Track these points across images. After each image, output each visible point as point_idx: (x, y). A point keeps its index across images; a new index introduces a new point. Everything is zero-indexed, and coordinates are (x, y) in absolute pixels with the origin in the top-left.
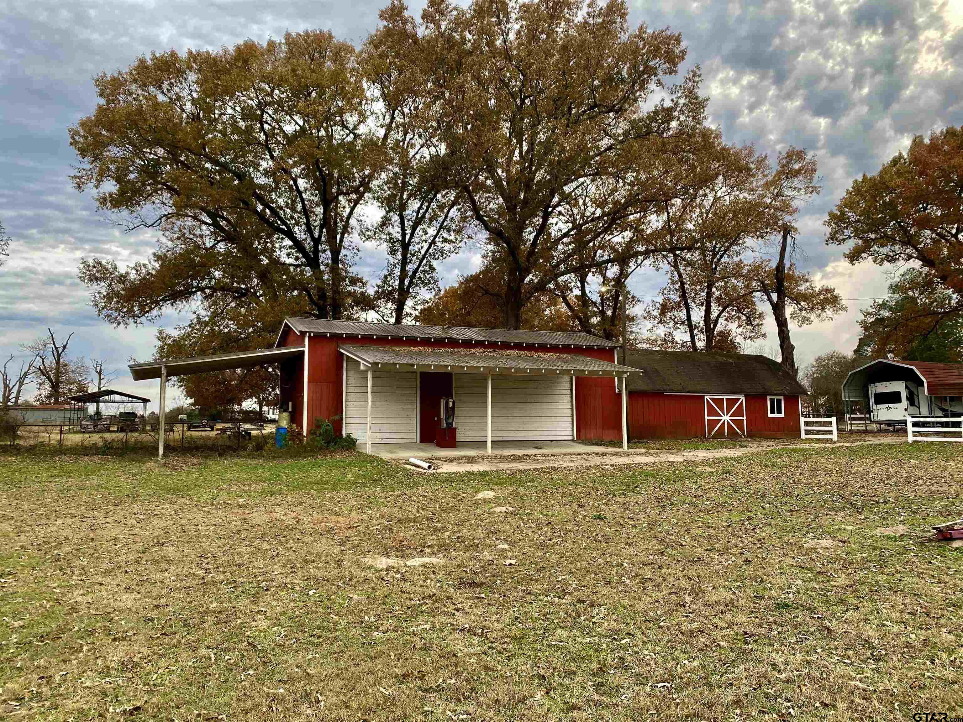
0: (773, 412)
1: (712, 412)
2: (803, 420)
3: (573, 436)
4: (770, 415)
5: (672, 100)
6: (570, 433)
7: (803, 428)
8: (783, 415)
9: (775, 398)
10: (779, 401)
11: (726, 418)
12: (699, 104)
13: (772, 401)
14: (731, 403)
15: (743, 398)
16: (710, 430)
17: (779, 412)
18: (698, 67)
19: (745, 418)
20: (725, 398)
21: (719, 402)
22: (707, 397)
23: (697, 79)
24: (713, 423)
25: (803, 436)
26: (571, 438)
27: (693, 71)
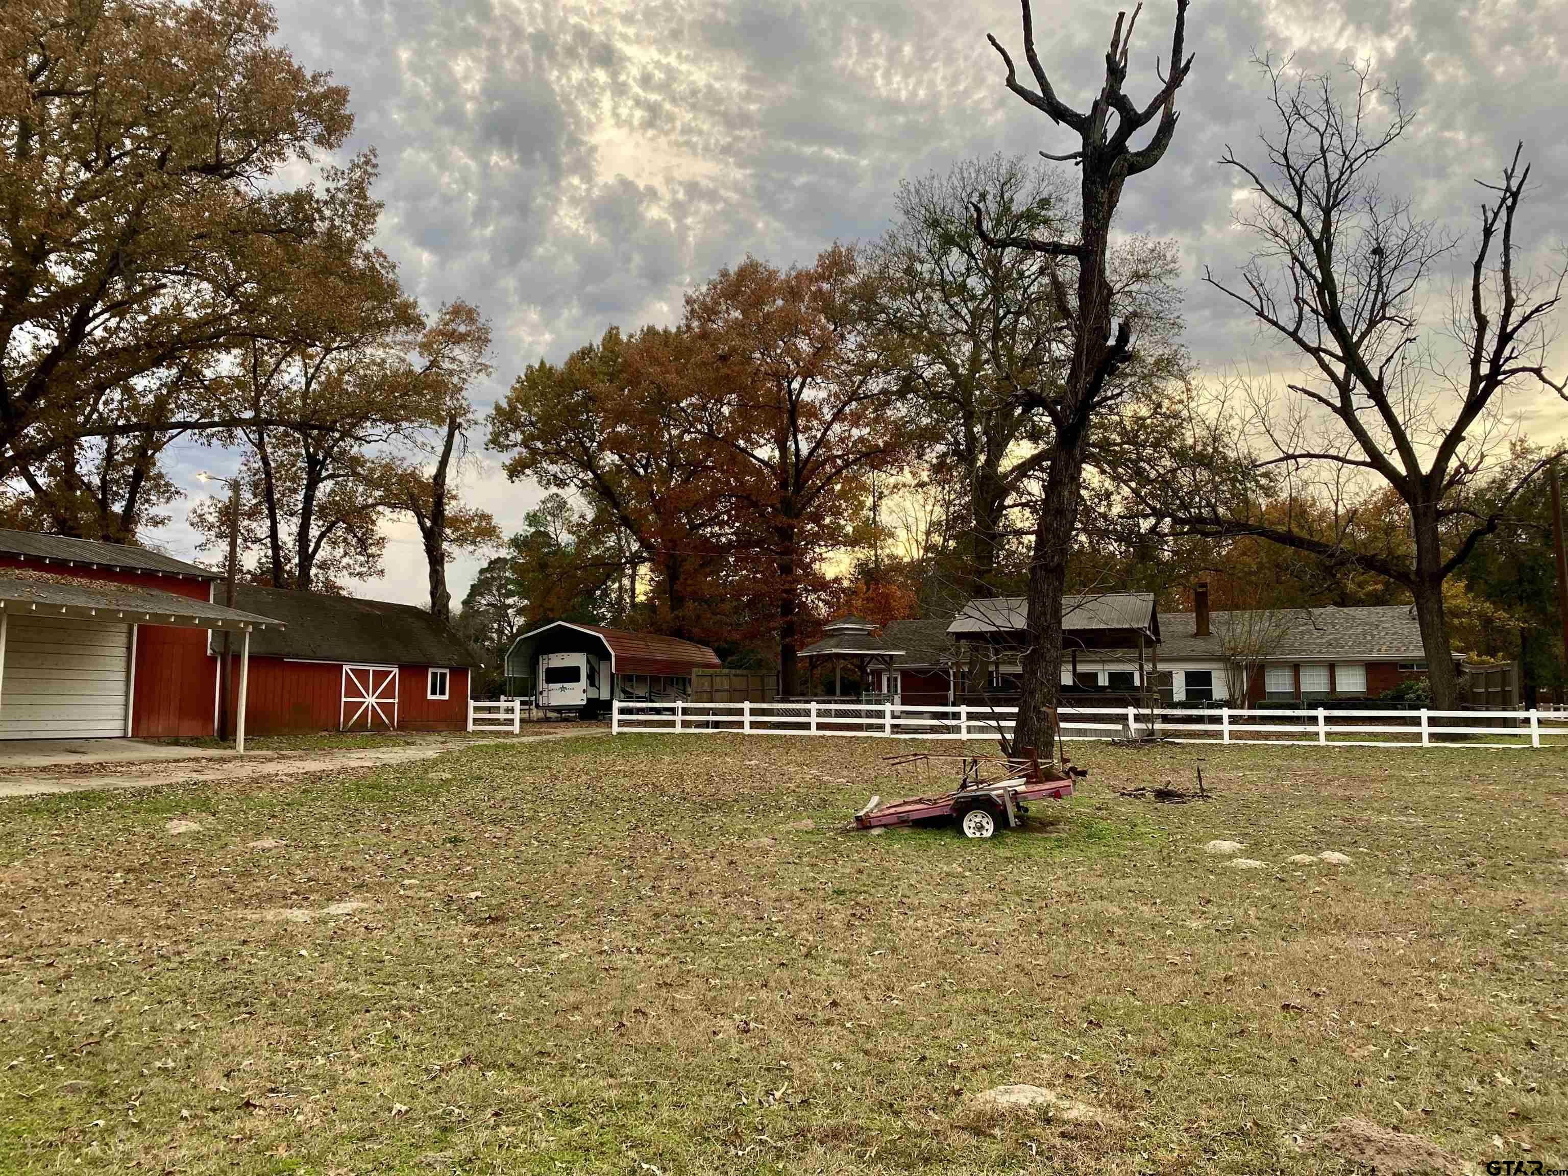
0: (434, 692)
1: (352, 691)
2: (472, 704)
3: (125, 730)
4: (430, 697)
5: (328, 190)
6: (119, 724)
7: (471, 715)
8: (446, 697)
9: (439, 671)
10: (443, 676)
11: (371, 700)
12: (368, 208)
13: (434, 675)
14: (380, 676)
15: (396, 670)
16: (348, 717)
17: (442, 692)
18: (373, 151)
19: (397, 701)
20: (371, 669)
21: (362, 675)
22: (346, 668)
23: (369, 169)
24: (352, 708)
25: (471, 727)
26: (119, 733)
27: (365, 156)
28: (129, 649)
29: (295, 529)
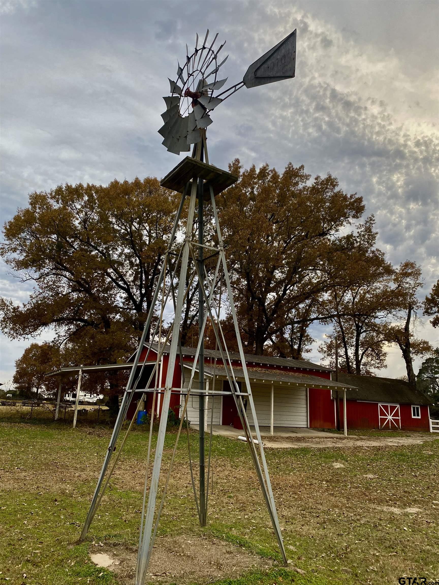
0: (414, 415)
2: (431, 421)
3: (307, 425)
5: (358, 232)
6: (305, 423)
7: (431, 426)
8: (420, 417)
9: (416, 406)
11: (390, 417)
12: (372, 235)
13: (414, 408)
14: (393, 408)
15: (398, 406)
16: (382, 424)
17: (418, 415)
18: (373, 216)
19: (400, 418)
20: (389, 405)
21: (386, 408)
22: (380, 405)
23: (372, 222)
24: (383, 420)
25: (431, 431)
27: (370, 218)
28: (307, 396)
29: (353, 352)
